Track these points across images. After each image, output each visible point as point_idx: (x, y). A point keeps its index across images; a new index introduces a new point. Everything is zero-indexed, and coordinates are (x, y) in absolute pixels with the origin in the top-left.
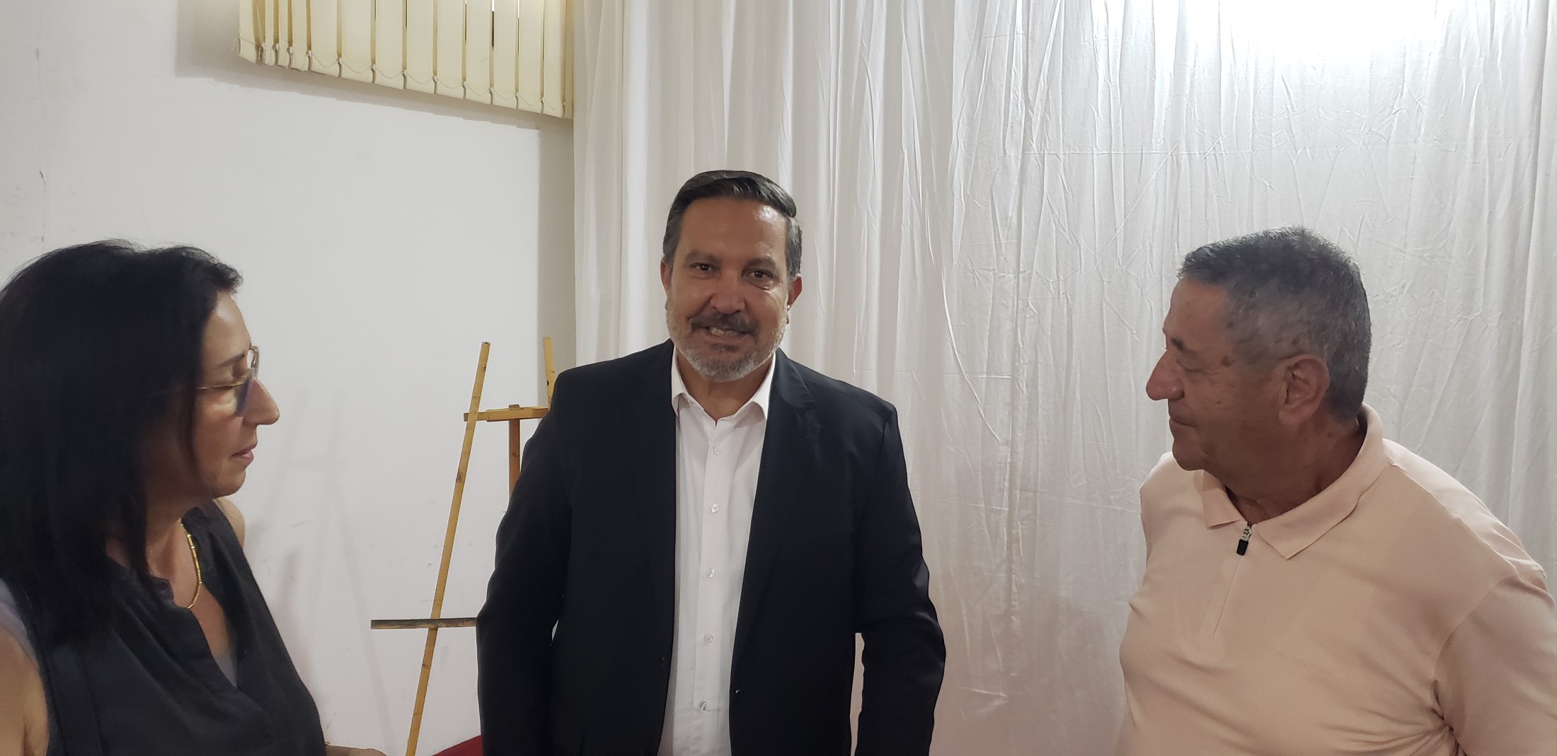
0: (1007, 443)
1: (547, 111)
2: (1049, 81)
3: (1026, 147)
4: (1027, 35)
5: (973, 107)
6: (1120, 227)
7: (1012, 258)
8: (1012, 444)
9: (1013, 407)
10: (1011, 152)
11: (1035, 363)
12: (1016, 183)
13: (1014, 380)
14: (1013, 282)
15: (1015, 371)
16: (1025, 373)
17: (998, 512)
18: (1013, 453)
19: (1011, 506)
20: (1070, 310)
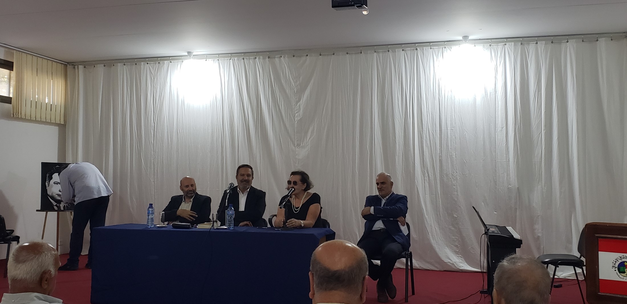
0: (153, 182)
1: (61, 123)
2: (157, 119)
3: (154, 130)
4: (153, 112)
5: (145, 123)
6: (170, 144)
7: (153, 149)
8: (154, 182)
9: (154, 175)
10: (152, 131)
11: (157, 167)
12: (153, 136)
13: (154, 170)
14: (153, 153)
15: (154, 169)
16: (156, 169)
17: (153, 194)
18: (154, 183)
19: (154, 193)
20: (163, 158)
